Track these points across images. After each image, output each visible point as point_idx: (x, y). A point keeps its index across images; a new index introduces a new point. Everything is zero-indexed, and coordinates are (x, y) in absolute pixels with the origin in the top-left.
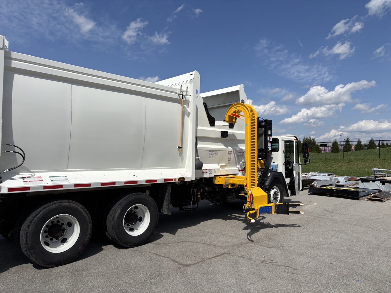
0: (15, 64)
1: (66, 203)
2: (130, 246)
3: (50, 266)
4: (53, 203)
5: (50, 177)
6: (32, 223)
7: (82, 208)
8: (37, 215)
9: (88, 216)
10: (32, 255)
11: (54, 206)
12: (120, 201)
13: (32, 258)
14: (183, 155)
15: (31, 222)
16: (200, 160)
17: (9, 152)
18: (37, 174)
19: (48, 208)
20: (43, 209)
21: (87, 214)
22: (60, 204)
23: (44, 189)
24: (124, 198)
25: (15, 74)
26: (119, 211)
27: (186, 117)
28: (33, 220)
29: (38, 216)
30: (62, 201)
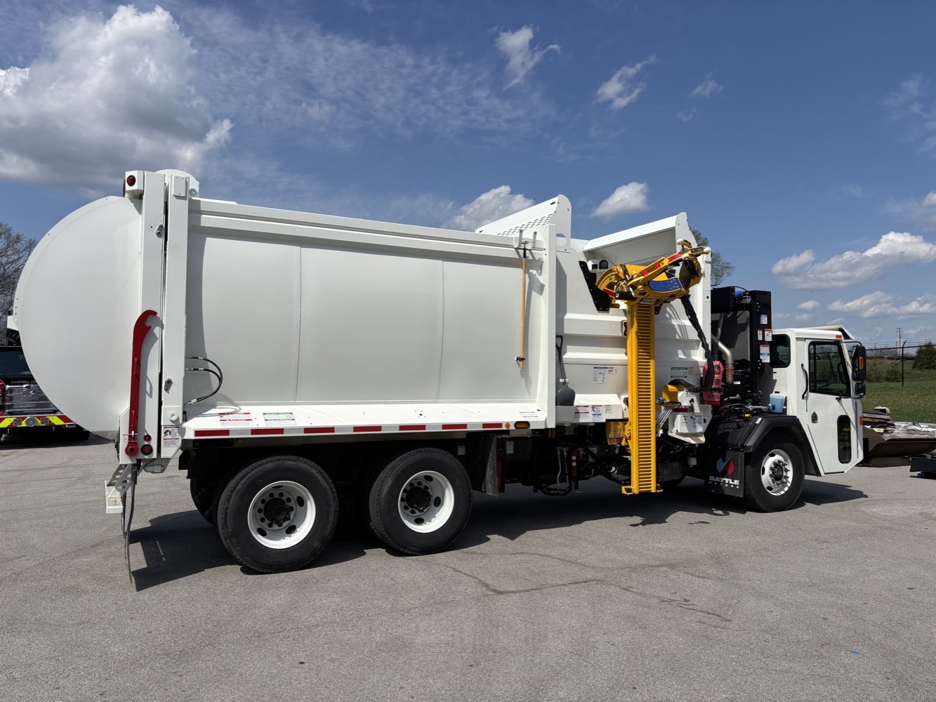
0: (206, 221)
1: (290, 462)
2: (413, 551)
3: (265, 571)
4: (268, 459)
5: (264, 414)
6: (235, 492)
7: (319, 472)
8: (241, 479)
9: (331, 488)
10: (234, 547)
11: (269, 466)
12: (393, 463)
13: (235, 553)
14: (530, 374)
15: (233, 491)
16: (570, 386)
17: (198, 370)
18: (244, 409)
19: (259, 468)
20: (253, 470)
21: (328, 483)
22: (281, 462)
23: (252, 434)
24: (400, 458)
25: (207, 238)
26: (389, 482)
27: (534, 294)
28: (235, 488)
29: (244, 480)
30: (283, 457)
